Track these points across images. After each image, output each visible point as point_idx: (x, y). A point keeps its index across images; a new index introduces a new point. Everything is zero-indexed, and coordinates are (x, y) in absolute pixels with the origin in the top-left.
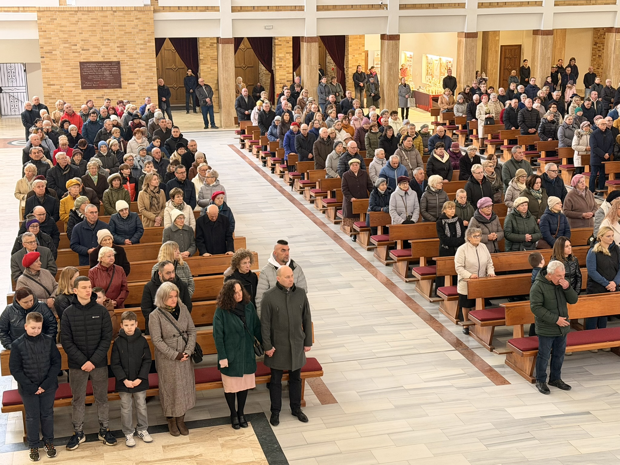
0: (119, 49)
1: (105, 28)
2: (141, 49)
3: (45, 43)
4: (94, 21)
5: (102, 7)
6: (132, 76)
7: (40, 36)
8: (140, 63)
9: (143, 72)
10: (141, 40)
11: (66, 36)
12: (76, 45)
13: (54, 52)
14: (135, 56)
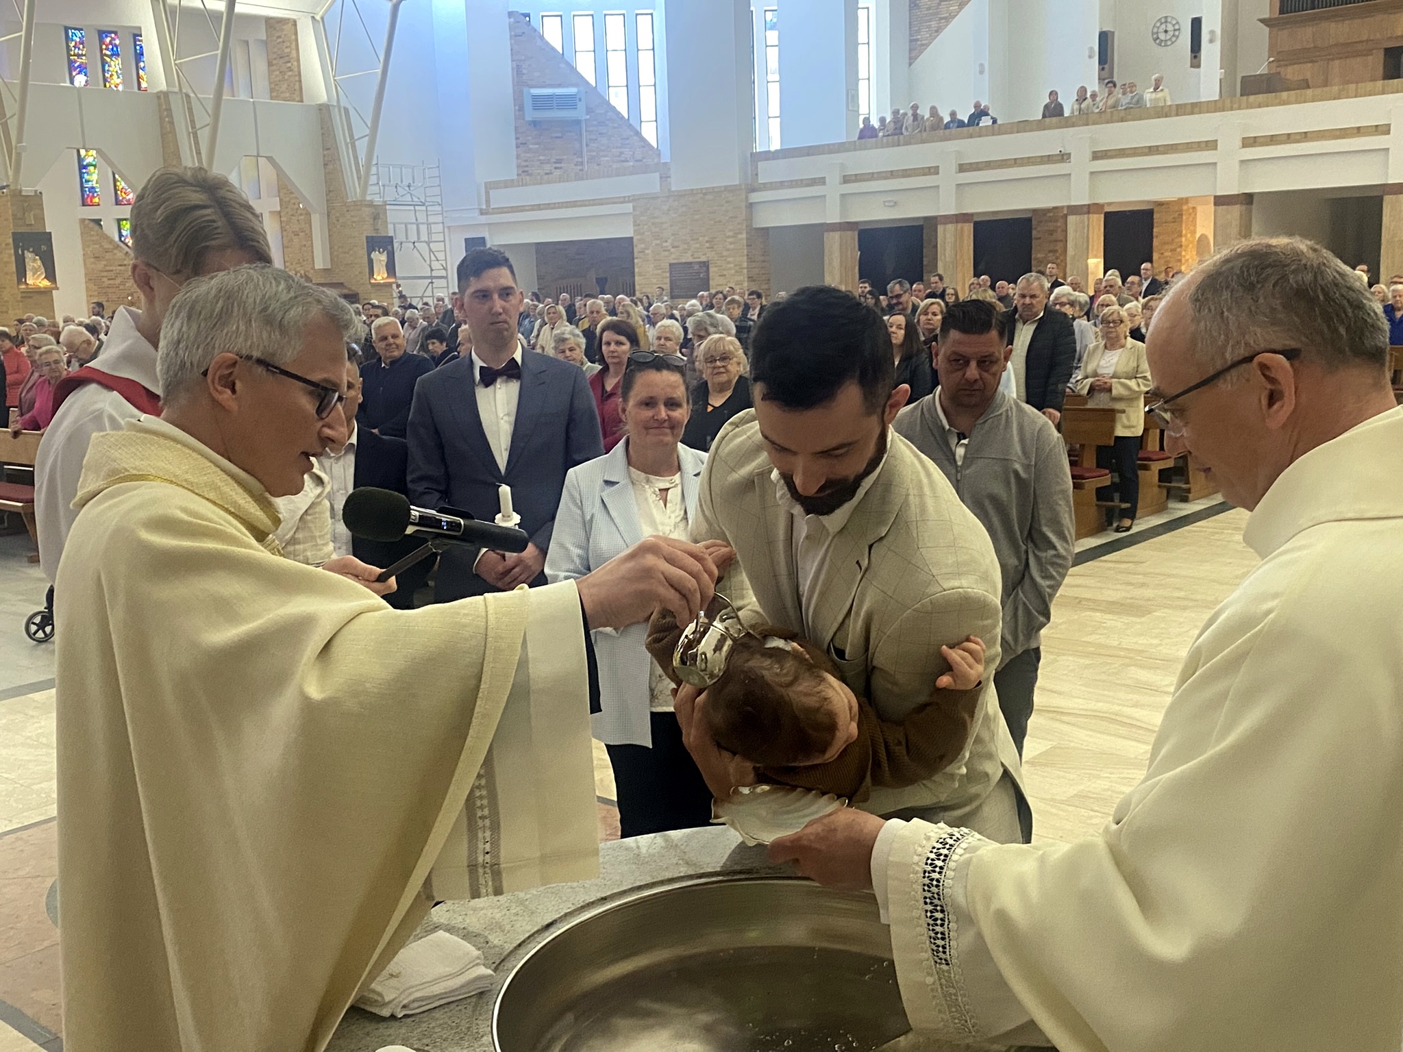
0: (708, 245)
1: (696, 217)
2: (731, 243)
3: (639, 240)
4: (684, 209)
5: (692, 190)
6: (721, 281)
7: (635, 231)
8: (729, 263)
9: (733, 275)
10: (730, 230)
11: (657, 230)
12: (666, 241)
13: (647, 251)
14: (725, 253)
